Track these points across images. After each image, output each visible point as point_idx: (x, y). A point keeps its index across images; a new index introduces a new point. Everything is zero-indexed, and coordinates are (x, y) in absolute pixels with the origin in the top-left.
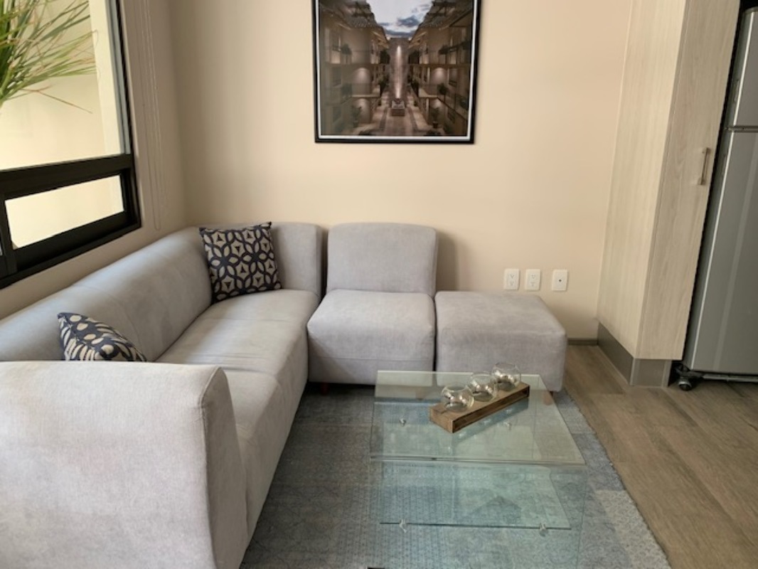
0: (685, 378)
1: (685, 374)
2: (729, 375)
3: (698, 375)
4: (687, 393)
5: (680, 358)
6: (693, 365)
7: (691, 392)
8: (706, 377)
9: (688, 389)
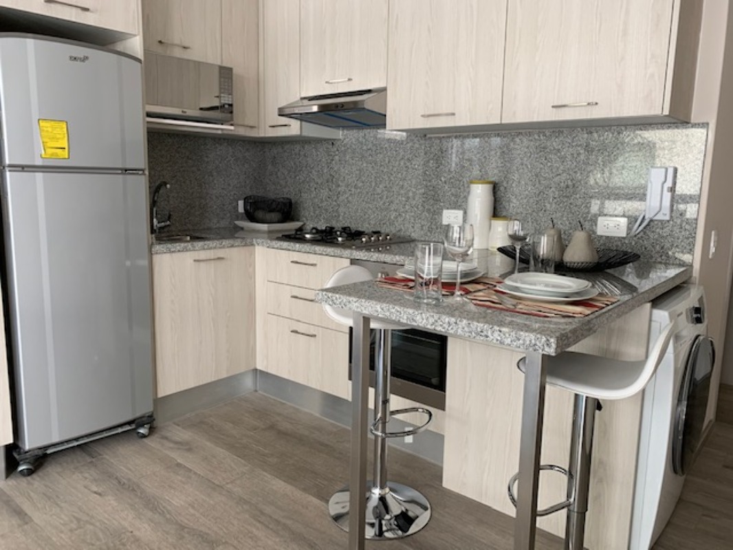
0: (25, 461)
1: (23, 456)
2: (76, 439)
3: (40, 453)
4: (29, 478)
5: (11, 441)
6: (28, 444)
7: (34, 476)
8: (49, 451)
9: (30, 472)
